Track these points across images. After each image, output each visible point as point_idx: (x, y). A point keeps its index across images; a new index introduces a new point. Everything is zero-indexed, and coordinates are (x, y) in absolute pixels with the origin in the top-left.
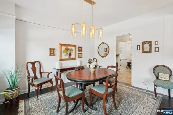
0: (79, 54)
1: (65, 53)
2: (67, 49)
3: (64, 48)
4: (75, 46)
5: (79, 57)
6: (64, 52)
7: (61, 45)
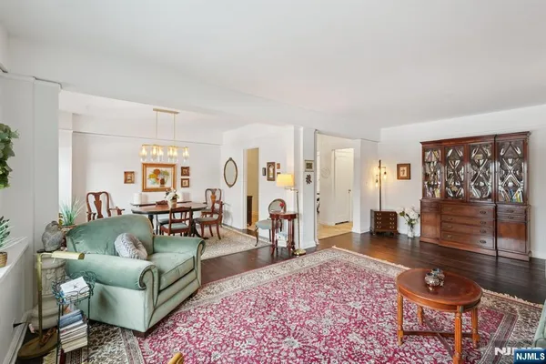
0: (182, 180)
1: (153, 180)
2: (157, 172)
3: (150, 171)
4: (173, 166)
5: (182, 186)
6: (150, 177)
7: (145, 165)
